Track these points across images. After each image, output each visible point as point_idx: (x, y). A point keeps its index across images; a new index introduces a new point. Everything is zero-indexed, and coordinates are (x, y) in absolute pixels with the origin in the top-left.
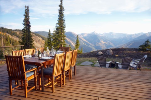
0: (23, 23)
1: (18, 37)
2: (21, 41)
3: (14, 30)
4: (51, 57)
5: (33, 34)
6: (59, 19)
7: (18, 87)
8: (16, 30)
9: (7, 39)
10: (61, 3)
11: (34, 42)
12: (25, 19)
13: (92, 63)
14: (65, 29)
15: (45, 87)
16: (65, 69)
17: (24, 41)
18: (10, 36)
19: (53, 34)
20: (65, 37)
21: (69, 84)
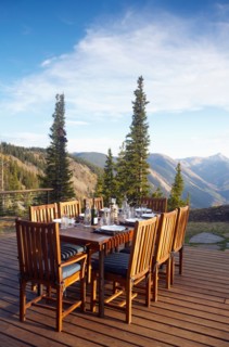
0: (51, 133)
1: (35, 164)
2: (44, 175)
3: (28, 150)
4: (121, 224)
5: (70, 159)
6: (133, 124)
7: (40, 299)
8: (33, 149)
9: (11, 169)
10: (140, 87)
11: (73, 179)
12: (54, 125)
13: (219, 239)
14: (148, 147)
15: (107, 305)
16: (158, 259)
17: (50, 176)
18: (19, 163)
19: (118, 159)
20: (147, 167)
21: (168, 300)
